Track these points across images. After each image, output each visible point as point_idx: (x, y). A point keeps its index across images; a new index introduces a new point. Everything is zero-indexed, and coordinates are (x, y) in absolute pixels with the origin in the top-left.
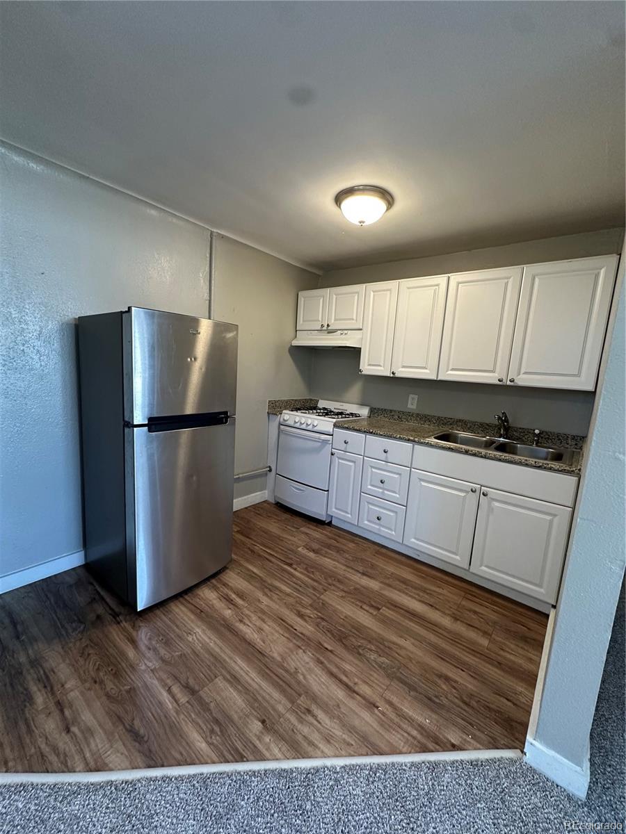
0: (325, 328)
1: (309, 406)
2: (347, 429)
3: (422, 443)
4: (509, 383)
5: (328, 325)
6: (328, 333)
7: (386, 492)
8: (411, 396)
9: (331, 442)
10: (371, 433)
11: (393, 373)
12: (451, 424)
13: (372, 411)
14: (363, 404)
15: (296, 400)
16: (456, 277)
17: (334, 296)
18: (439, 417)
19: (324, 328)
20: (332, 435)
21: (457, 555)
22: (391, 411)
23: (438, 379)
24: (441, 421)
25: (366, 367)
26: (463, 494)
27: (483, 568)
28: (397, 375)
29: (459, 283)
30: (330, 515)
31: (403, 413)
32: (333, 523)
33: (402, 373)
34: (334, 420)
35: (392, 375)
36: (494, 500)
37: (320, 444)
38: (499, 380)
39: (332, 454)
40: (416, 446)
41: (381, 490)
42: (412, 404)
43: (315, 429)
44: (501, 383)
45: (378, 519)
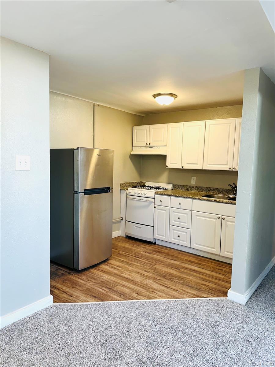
0: (148, 145)
1: (141, 185)
2: (161, 194)
3: (196, 199)
4: (233, 170)
5: (150, 144)
6: (150, 147)
7: (181, 223)
8: (192, 178)
9: (154, 202)
10: (173, 196)
11: (182, 167)
12: (212, 191)
13: (174, 186)
14: (169, 183)
15: (134, 183)
16: (209, 122)
17: (152, 129)
18: (206, 187)
19: (147, 145)
20: (154, 198)
21: (214, 249)
22: (183, 186)
23: (203, 169)
24: (207, 189)
25: (170, 164)
26: (215, 220)
27: (226, 253)
28: (184, 168)
29: (210, 125)
30: (154, 239)
31: (189, 186)
32: (156, 243)
33: (186, 167)
34: (155, 191)
35: (182, 168)
36: (227, 221)
37: (148, 203)
38: (229, 169)
39: (155, 207)
40: (193, 200)
41: (179, 223)
42: (193, 181)
43: (146, 196)
44: (230, 170)
45: (178, 236)
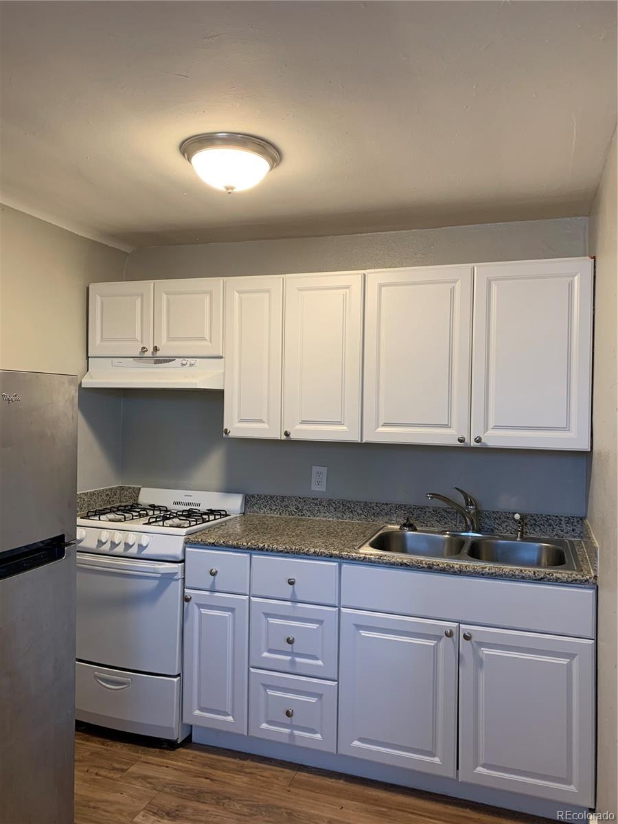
0: (149, 354)
1: (129, 508)
2: (213, 546)
3: (354, 559)
4: (473, 444)
5: (156, 349)
6: (157, 362)
7: (298, 659)
8: (315, 469)
9: (180, 576)
10: (262, 549)
11: (287, 434)
12: (386, 514)
13: (248, 501)
14: (229, 490)
16: (376, 276)
17: (164, 297)
18: (366, 503)
19: (147, 354)
20: (183, 561)
21: (434, 755)
22: (283, 498)
23: (364, 441)
24: (372, 510)
25: (237, 424)
26: (431, 643)
27: (480, 770)
28: (293, 437)
29: (381, 286)
30: (187, 725)
31: (305, 500)
32: (194, 739)
33: (301, 432)
34: (184, 531)
35: (284, 437)
36: (481, 644)
37: (157, 582)
38: (460, 441)
39: (186, 599)
40: (344, 566)
41: (288, 658)
42: (319, 482)
43: (145, 553)
44: (462, 444)
45: (288, 714)
